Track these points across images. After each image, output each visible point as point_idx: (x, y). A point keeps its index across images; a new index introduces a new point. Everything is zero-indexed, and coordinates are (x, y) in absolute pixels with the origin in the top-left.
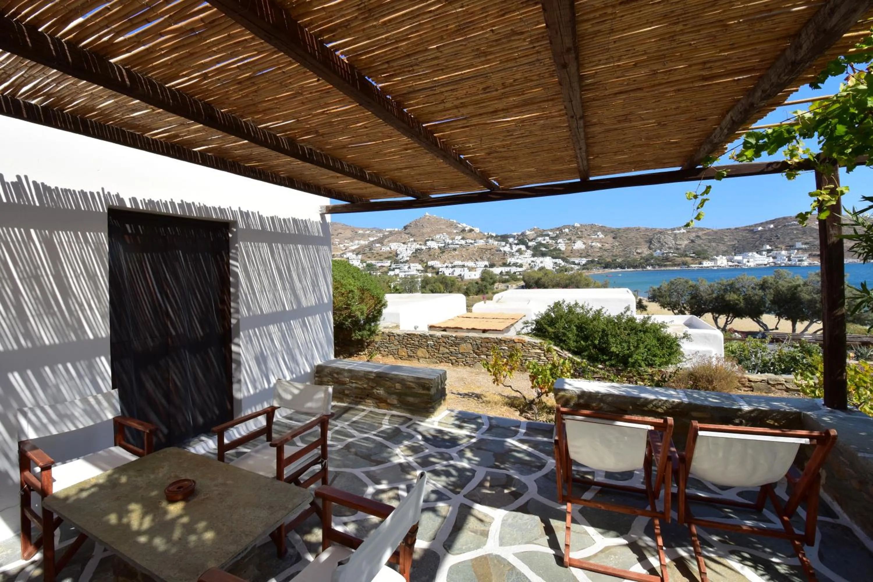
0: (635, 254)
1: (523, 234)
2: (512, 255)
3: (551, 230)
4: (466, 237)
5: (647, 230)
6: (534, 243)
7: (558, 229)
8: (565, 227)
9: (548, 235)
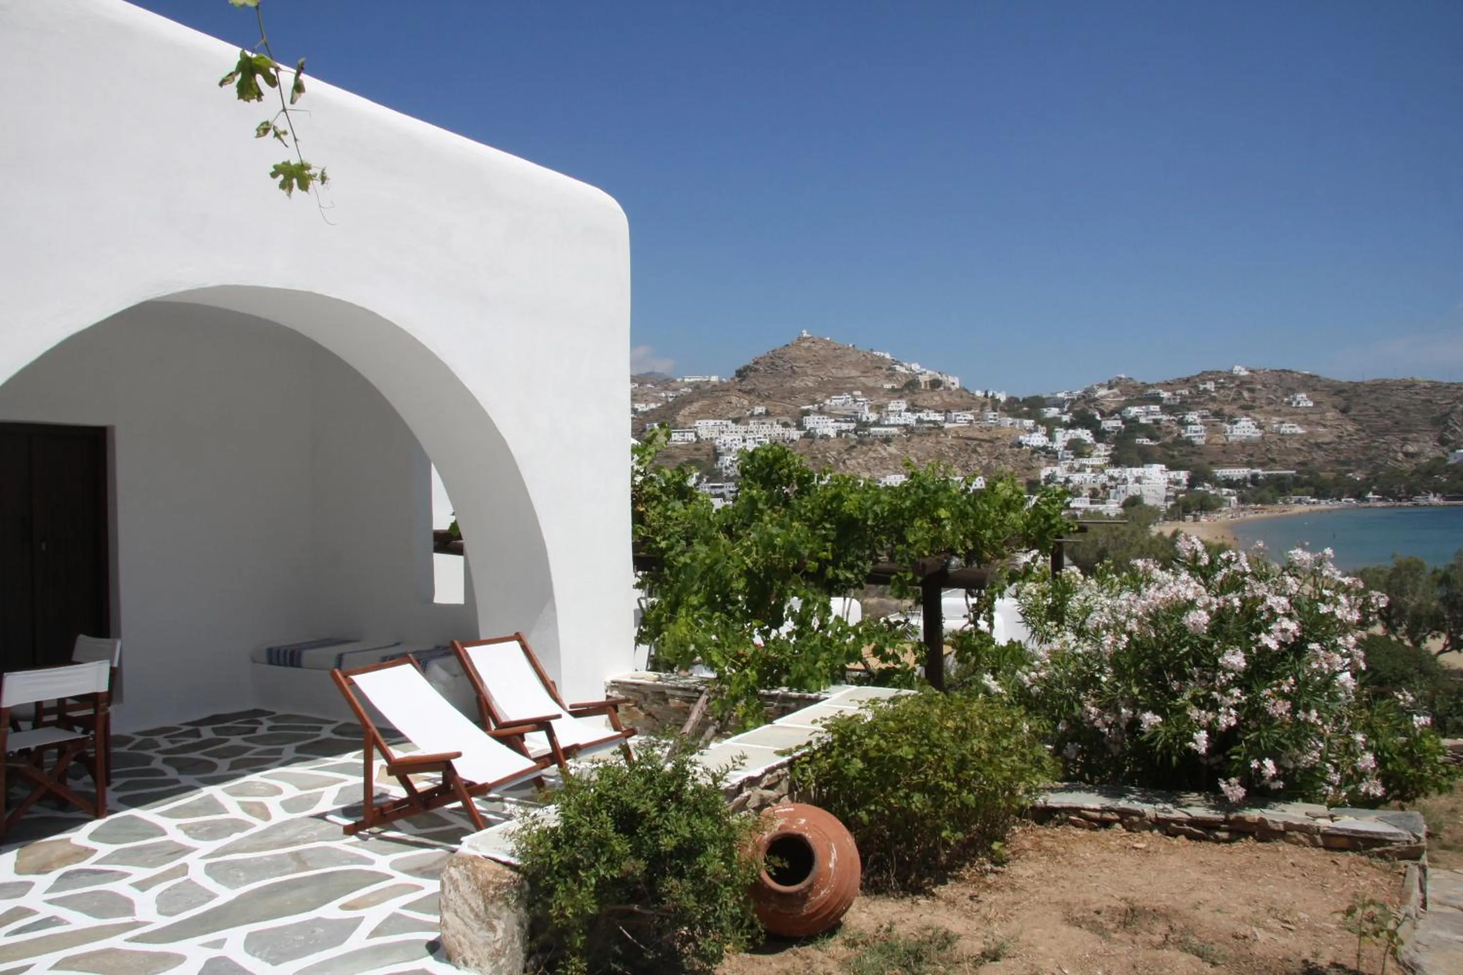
0: (1400, 456)
1: (1088, 397)
2: (1052, 456)
3: (1167, 385)
4: (920, 402)
5: (1435, 387)
6: (1119, 423)
7: (1187, 380)
8: (1204, 377)
9: (1156, 400)
